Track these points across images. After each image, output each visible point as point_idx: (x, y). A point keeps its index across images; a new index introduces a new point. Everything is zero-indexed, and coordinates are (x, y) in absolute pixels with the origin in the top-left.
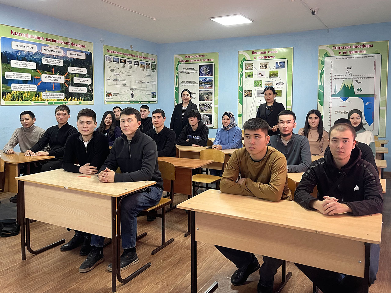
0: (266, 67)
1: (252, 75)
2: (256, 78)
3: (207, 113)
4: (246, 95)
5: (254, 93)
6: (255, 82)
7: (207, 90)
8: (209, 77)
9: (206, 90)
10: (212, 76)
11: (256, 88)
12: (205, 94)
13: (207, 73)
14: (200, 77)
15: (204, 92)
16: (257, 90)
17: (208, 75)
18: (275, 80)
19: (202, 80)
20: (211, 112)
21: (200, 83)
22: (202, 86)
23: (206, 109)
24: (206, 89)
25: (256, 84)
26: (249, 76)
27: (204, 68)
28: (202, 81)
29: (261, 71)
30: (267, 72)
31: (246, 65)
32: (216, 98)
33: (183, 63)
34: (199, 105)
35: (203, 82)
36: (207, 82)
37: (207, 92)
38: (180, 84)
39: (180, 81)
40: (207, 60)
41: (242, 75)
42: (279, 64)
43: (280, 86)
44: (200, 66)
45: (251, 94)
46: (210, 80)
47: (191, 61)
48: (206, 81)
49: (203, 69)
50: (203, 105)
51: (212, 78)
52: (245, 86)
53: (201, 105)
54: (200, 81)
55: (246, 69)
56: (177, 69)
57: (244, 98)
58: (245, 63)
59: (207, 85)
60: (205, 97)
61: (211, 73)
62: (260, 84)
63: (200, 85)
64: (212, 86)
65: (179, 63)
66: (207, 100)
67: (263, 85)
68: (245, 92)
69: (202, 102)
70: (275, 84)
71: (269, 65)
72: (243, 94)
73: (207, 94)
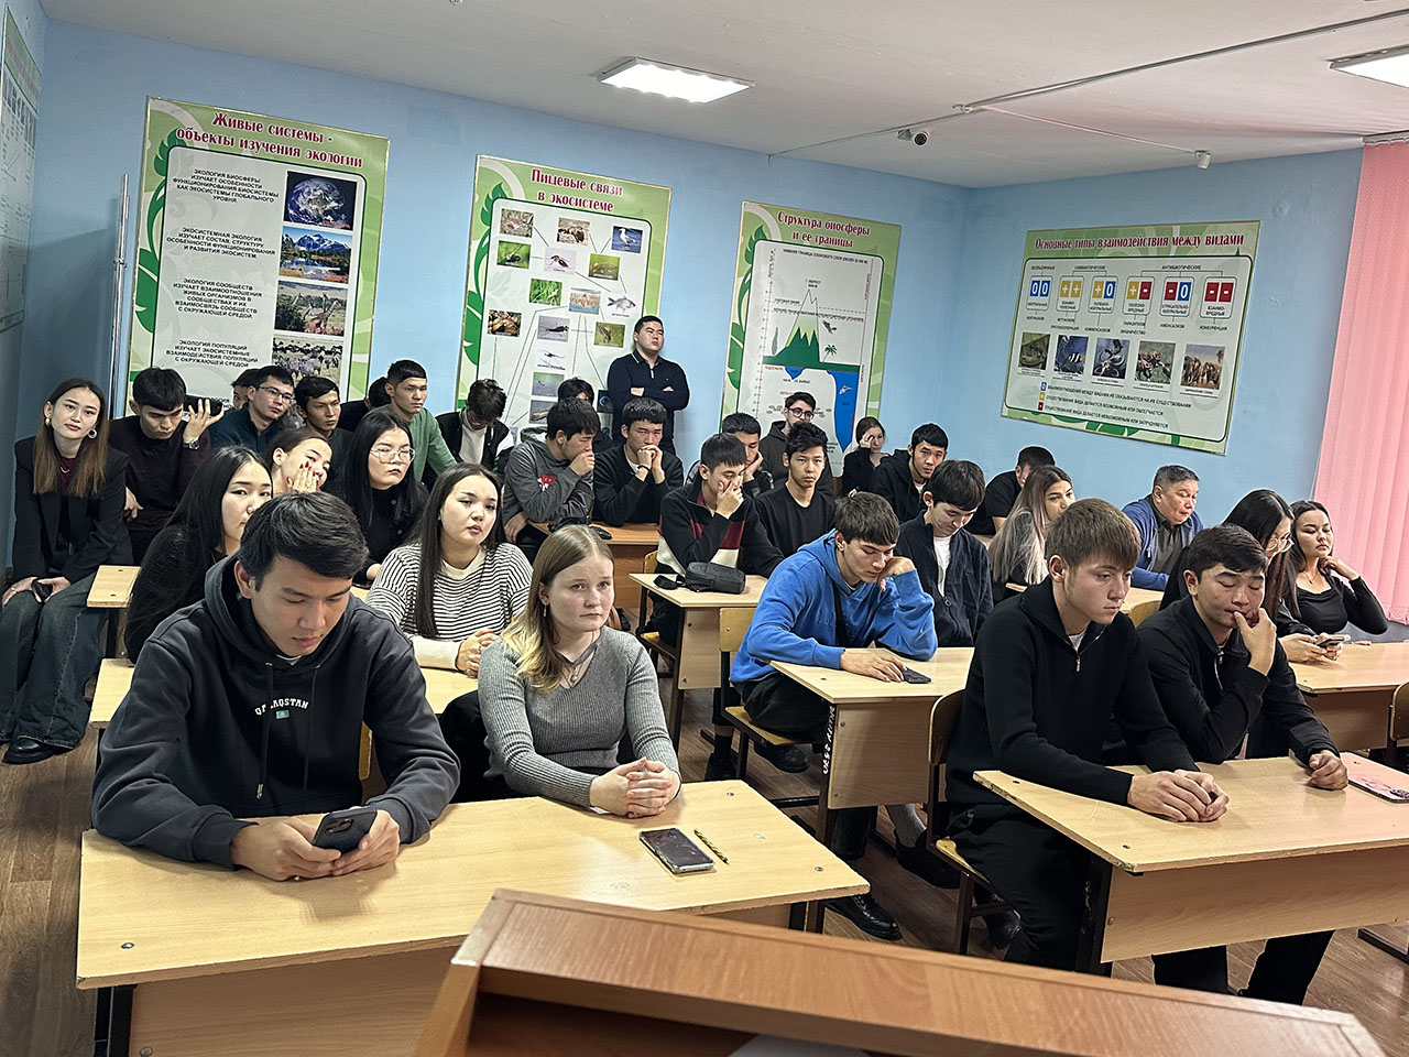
0: (580, 237)
1: (527, 257)
2: (539, 269)
4: (498, 326)
5: (529, 326)
6: (537, 285)
7: (322, 288)
8: (333, 234)
9: (314, 287)
10: (351, 229)
11: (538, 306)
12: (307, 301)
13: (327, 213)
14: (288, 224)
15: (305, 293)
16: (542, 314)
17: (327, 224)
18: (605, 288)
19: (295, 241)
21: (288, 252)
22: (294, 266)
24: (313, 281)
25: (537, 291)
26: (514, 259)
27: (312, 191)
28: (299, 244)
29: (569, 249)
30: (581, 255)
31: (507, 214)
32: (363, 327)
33: (197, 144)
34: (275, 349)
35: (302, 248)
36: (324, 253)
37: (320, 294)
38: (170, 240)
39: (173, 223)
40: (333, 159)
41: (484, 251)
42: (623, 236)
43: (620, 311)
44: (294, 179)
45: (518, 325)
46: (337, 245)
47: (244, 144)
48: (315, 246)
49: (309, 193)
50: (293, 349)
51: (352, 239)
52: (497, 294)
53: (284, 350)
54: (287, 245)
55: (504, 232)
56: (162, 166)
57: (487, 338)
58: (499, 205)
59: (330, 265)
60: (310, 314)
61: (345, 215)
62: (555, 293)
63: (283, 258)
64: (345, 271)
65: (176, 140)
66: (319, 327)
67: (565, 300)
68: (492, 318)
69: (289, 336)
70: (604, 303)
71: (589, 233)
72: (486, 323)
73: (319, 302)
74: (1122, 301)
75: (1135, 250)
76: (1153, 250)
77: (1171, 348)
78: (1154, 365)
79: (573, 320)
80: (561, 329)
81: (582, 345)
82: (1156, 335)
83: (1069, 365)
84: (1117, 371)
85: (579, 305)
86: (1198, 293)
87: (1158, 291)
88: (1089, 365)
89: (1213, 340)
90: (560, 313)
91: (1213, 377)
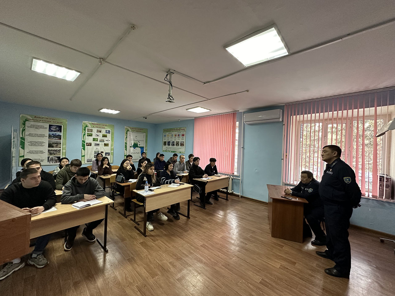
0: (100, 132)
1: (92, 135)
2: (94, 136)
3: (56, 155)
5: (93, 144)
6: (94, 139)
8: (58, 133)
10: (61, 132)
11: (94, 142)
13: (57, 130)
14: (49, 132)
15: (53, 142)
17: (57, 132)
18: (105, 139)
20: (60, 155)
21: (50, 136)
22: (51, 138)
23: (55, 153)
24: (55, 140)
26: (90, 135)
29: (98, 134)
30: (101, 135)
31: (88, 129)
32: (64, 146)
33: (32, 121)
34: (48, 150)
35: (52, 136)
36: (56, 136)
37: (56, 142)
38: (27, 135)
39: (27, 133)
40: (57, 122)
41: (84, 134)
42: (107, 131)
43: (107, 142)
44: (50, 126)
45: (91, 145)
46: (59, 135)
47: (40, 121)
49: (53, 127)
50: (52, 150)
51: (62, 134)
52: (87, 140)
53: (50, 151)
55: (88, 132)
57: (86, 147)
58: (87, 128)
59: (57, 138)
60: (54, 145)
61: (60, 130)
62: (97, 140)
63: (49, 137)
64: (60, 139)
66: (56, 147)
67: (99, 140)
68: (87, 144)
69: (51, 149)
70: (105, 141)
71: (102, 131)
72: (86, 145)
73: (56, 143)
74: (174, 137)
75: (174, 131)
76: (176, 131)
77: (179, 142)
78: (177, 144)
79: (100, 143)
80: (98, 145)
81: (102, 147)
82: (177, 140)
83: (169, 145)
84: (174, 145)
85: (101, 141)
86: (181, 136)
87: (177, 135)
88: (171, 145)
89: (183, 141)
90: (98, 142)
91: (183, 145)
